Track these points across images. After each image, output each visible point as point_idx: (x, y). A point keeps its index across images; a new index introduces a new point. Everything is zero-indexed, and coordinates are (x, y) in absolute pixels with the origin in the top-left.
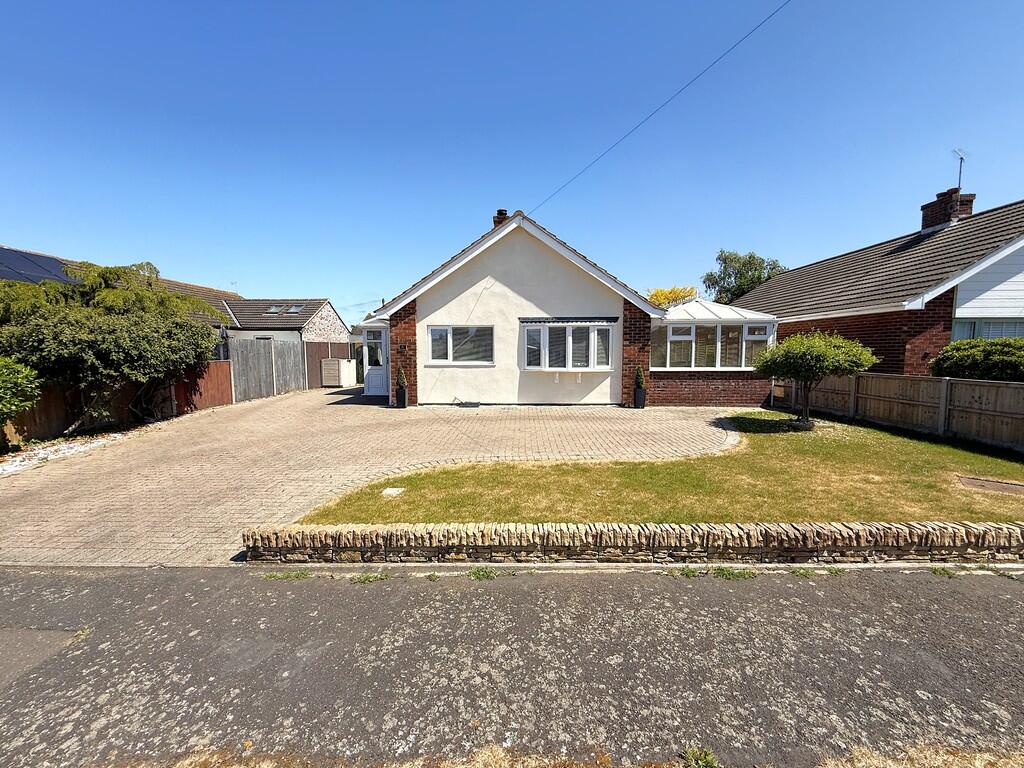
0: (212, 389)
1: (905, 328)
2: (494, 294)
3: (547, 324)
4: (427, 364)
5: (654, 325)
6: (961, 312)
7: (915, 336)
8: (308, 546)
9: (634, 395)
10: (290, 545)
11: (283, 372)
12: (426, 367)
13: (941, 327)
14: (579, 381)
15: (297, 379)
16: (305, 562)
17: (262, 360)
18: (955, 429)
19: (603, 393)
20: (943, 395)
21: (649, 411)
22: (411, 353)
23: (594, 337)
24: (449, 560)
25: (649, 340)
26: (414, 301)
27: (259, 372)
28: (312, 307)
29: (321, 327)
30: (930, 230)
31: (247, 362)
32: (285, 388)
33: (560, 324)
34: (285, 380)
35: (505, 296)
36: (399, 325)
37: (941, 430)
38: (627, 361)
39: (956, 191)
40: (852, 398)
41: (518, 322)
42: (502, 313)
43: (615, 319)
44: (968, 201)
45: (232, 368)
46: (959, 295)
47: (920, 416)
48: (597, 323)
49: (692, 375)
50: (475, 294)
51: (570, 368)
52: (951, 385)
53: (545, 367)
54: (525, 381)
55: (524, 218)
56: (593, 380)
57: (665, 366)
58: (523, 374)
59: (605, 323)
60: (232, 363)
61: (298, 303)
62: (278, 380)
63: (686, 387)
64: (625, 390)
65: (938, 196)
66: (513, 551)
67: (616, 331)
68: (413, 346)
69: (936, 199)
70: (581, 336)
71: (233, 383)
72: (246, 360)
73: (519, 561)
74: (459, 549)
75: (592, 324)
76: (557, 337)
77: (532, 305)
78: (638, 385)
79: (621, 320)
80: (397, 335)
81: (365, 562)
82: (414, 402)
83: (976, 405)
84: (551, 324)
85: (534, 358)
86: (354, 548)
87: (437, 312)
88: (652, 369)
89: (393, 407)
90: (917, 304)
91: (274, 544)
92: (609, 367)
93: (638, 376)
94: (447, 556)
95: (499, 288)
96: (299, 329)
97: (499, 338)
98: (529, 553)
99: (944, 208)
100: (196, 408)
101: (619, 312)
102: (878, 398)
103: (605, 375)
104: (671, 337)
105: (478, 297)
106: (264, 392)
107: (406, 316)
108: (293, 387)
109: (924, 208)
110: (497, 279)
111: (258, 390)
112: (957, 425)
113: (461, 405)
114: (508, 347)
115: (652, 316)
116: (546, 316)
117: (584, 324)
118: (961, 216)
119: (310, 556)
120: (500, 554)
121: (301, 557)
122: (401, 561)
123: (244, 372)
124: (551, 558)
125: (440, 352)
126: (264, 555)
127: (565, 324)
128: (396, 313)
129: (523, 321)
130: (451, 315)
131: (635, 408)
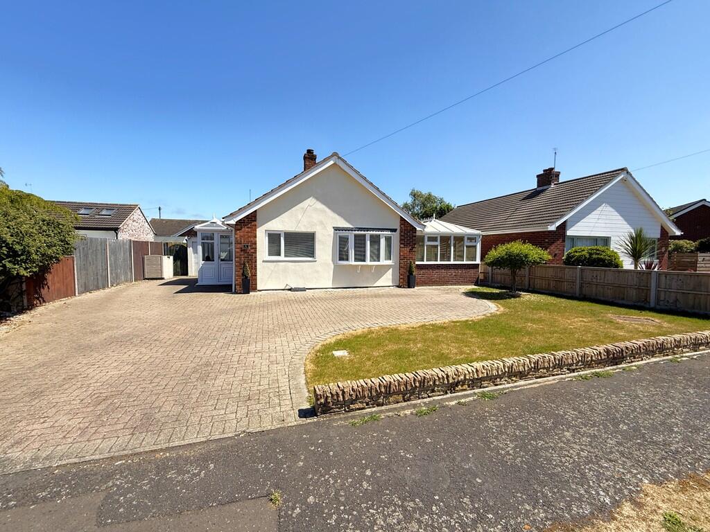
0: (58, 282)
1: (547, 240)
2: (316, 210)
3: (354, 232)
4: (265, 259)
5: (418, 234)
6: (569, 233)
7: (551, 245)
8: (366, 396)
9: (408, 279)
10: (354, 397)
11: (115, 266)
12: (264, 261)
13: (561, 240)
14: (373, 271)
15: (126, 273)
16: (363, 408)
17: (99, 256)
18: (584, 293)
19: (387, 279)
20: (578, 275)
21: (417, 290)
22: (253, 251)
23: (383, 242)
24: (458, 391)
25: (415, 244)
26: (256, 211)
27: (97, 267)
28: (124, 211)
29: (133, 228)
30: (541, 188)
31: (87, 257)
32: (116, 282)
33: (363, 232)
34: (116, 274)
35: (324, 211)
36: (243, 229)
37: (577, 295)
38: (402, 258)
39: (552, 169)
40: (527, 279)
41: (333, 230)
42: (321, 223)
43: (395, 230)
44: (558, 175)
45: (75, 263)
46: (568, 224)
47: (565, 287)
48: (385, 233)
49: (439, 266)
50: (303, 208)
51: (368, 262)
52: (582, 270)
53: (352, 262)
54: (338, 271)
55: (339, 158)
56: (381, 270)
57: (423, 261)
58: (336, 267)
59: (389, 233)
60: (75, 259)
61: (109, 207)
62: (111, 274)
63: (435, 274)
64: (401, 277)
65: (544, 171)
66: (492, 379)
67: (396, 237)
68: (254, 246)
69: (542, 172)
70: (375, 241)
71: (76, 276)
72: (86, 256)
73: (496, 385)
74: (463, 382)
75: (383, 233)
76: (360, 241)
77: (342, 219)
78: (411, 272)
79: (398, 231)
80: (241, 236)
81: (405, 401)
82: (255, 289)
83: (594, 280)
84: (357, 232)
85: (343, 256)
86: (398, 393)
87: (273, 221)
88: (417, 263)
89: (236, 293)
90: (552, 228)
91: (341, 398)
92: (391, 261)
93: (411, 267)
94: (457, 389)
95: (319, 206)
96: (116, 230)
97: (319, 241)
98: (501, 378)
99: (547, 177)
100: (44, 301)
101: (397, 225)
102: (541, 278)
103: (389, 267)
104: (427, 243)
105: (304, 211)
106: (100, 285)
107: (250, 222)
108: (123, 280)
109: (538, 176)
110: (317, 199)
111: (95, 283)
112: (586, 291)
113: (290, 290)
114: (325, 248)
115: (418, 229)
116: (351, 226)
117: (377, 233)
118: (556, 183)
119: (367, 404)
120: (486, 382)
121: (361, 406)
122: (429, 397)
123: (83, 268)
124: (512, 380)
125: (274, 250)
126: (332, 408)
127: (366, 232)
128: (241, 220)
129: (336, 229)
130: (284, 223)
131: (409, 287)
